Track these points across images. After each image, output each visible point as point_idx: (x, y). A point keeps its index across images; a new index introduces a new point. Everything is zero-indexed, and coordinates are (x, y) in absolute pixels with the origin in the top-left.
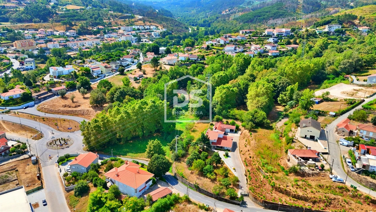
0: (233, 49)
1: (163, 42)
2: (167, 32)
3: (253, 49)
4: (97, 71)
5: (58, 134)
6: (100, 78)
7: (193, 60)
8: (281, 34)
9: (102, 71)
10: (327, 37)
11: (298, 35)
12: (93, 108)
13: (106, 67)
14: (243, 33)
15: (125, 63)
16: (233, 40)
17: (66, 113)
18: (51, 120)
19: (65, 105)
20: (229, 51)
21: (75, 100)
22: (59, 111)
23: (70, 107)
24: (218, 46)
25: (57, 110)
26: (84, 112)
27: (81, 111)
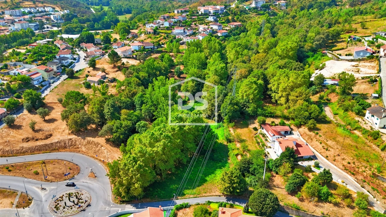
0: (182, 31)
1: (76, 28)
2: (71, 14)
3: (202, 31)
4: (38, 78)
5: (53, 187)
6: (45, 87)
7: (149, 48)
8: (217, 12)
9: (43, 78)
10: (256, 12)
11: (232, 12)
12: (75, 135)
13: (46, 71)
14: (178, 12)
15: (66, 61)
16: (176, 21)
17: (37, 150)
18: (21, 166)
19: (27, 138)
20: (179, 34)
21: (37, 128)
22: (24, 150)
23: (37, 140)
24: (164, 29)
25: (18, 148)
26: (65, 143)
27: (60, 143)
